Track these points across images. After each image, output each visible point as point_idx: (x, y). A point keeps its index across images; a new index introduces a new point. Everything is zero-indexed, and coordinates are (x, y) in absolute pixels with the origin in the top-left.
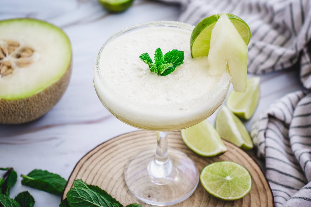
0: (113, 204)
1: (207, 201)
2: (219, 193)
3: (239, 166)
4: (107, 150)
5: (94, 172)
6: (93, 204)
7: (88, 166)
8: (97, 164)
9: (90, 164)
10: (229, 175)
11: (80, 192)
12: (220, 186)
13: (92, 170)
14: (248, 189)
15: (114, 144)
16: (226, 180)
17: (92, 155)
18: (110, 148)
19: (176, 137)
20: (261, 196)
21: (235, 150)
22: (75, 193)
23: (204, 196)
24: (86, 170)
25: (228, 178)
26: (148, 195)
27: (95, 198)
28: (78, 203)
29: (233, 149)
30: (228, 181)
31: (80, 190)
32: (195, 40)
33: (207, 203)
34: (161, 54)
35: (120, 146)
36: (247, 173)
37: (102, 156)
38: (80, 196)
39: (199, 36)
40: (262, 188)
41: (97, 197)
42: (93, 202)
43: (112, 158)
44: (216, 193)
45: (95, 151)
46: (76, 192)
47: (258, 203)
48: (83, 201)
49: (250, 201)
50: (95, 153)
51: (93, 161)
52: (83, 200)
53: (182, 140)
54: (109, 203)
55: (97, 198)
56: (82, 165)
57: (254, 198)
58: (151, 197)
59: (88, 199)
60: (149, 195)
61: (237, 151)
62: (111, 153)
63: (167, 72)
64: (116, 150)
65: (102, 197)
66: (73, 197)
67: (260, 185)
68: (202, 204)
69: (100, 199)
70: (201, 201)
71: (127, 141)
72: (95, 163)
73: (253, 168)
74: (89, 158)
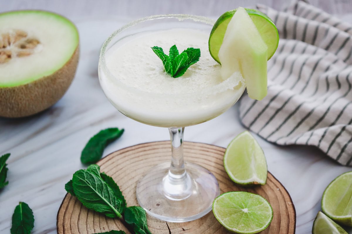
2: (225, 222)
4: (145, 151)
5: (120, 167)
6: (95, 192)
7: (118, 160)
9: (121, 158)
11: (88, 176)
13: (120, 164)
15: (156, 147)
17: (128, 151)
18: (149, 150)
22: (82, 175)
24: (113, 163)
25: (245, 210)
26: (157, 203)
27: (100, 187)
28: (80, 186)
30: (243, 212)
31: (89, 174)
34: (177, 52)
35: (160, 150)
36: (271, 213)
37: (137, 155)
38: (86, 179)
41: (103, 186)
42: (96, 190)
43: (146, 159)
45: (133, 148)
46: (84, 174)
48: (86, 185)
50: (132, 150)
51: (125, 157)
54: (113, 197)
55: (103, 188)
56: (113, 158)
58: (160, 206)
59: (92, 186)
60: (159, 204)
62: (148, 154)
64: (154, 153)
65: (109, 189)
66: (79, 179)
68: (208, 230)
69: (105, 190)
70: (209, 226)
72: (126, 158)
74: (123, 153)
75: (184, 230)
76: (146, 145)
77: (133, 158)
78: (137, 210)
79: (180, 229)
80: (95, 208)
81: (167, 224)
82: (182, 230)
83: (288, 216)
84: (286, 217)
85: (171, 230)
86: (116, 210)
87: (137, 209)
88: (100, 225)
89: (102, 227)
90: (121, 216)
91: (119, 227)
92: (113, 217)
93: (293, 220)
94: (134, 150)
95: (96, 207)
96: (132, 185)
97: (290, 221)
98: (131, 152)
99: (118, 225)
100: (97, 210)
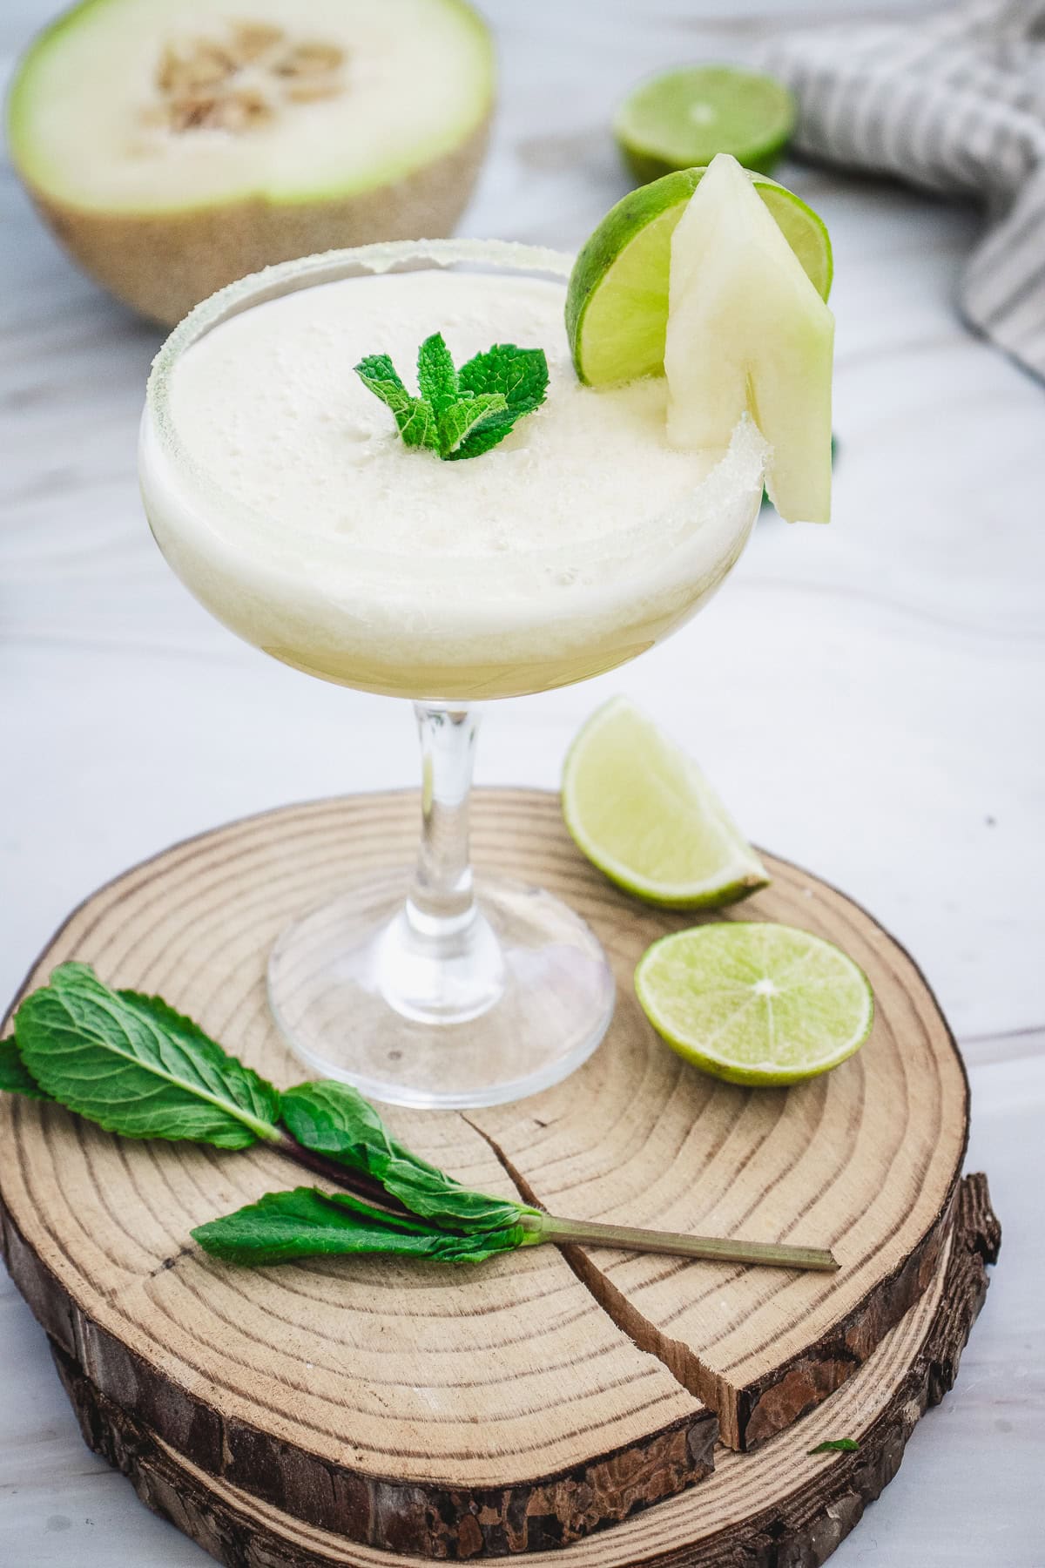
0: (229, 1076)
1: (659, 1091)
2: (715, 1045)
3: (818, 944)
4: (214, 866)
5: (150, 949)
6: (133, 1062)
7: (125, 926)
8: (164, 919)
9: (135, 916)
10: (770, 977)
11: (79, 1007)
12: (724, 1016)
13: (142, 939)
14: (850, 1036)
15: (249, 842)
16: (752, 994)
17: (145, 883)
18: (231, 859)
19: (543, 827)
20: (910, 1080)
21: (808, 893)
22: (55, 1007)
23: (649, 1070)
24: (111, 941)
25: (765, 987)
26: (390, 1050)
27: (143, 1038)
28: (63, 1056)
29: (802, 887)
30: (762, 997)
31: (79, 998)
32: (593, 292)
33: (659, 1100)
34: (447, 363)
35: (277, 851)
36: (855, 975)
37: (192, 889)
38: (78, 1022)
39: (614, 268)
40: (921, 1052)
41: (152, 1034)
42: (134, 1054)
43: (238, 895)
44: (702, 1042)
45: (162, 865)
46: (59, 1004)
47: (898, 1108)
48: (87, 1045)
49: (861, 1100)
50: (159, 875)
51: (147, 906)
52: (88, 1041)
53: (569, 840)
55: (156, 1042)
56: (97, 921)
57: (879, 1086)
58: (404, 1060)
59: (113, 1041)
60: (397, 1049)
61: (815, 895)
62: (233, 877)
63: (479, 442)
64: (258, 867)
65: (180, 1042)
66: (45, 1027)
67: (910, 1038)
68: (635, 1102)
69: (166, 1048)
70: (632, 1088)
71: (309, 833)
72: (156, 912)
73: (886, 968)
74: (130, 893)
75: (543, 1125)
76: (205, 843)
77: (184, 904)
78: (326, 1095)
79: (527, 1125)
80: (161, 1126)
81: (464, 1118)
82: (538, 1126)
83: (897, 980)
84: (892, 986)
85: (494, 1139)
86: (244, 1114)
87: (325, 1090)
88: (199, 1188)
89: (213, 1195)
90: (276, 1134)
91: (282, 1176)
92: (244, 1143)
93: (922, 990)
94: (167, 871)
95: (163, 1122)
96: (238, 1008)
97: (913, 995)
98: (160, 885)
99: (275, 1171)
100: (173, 1133)
